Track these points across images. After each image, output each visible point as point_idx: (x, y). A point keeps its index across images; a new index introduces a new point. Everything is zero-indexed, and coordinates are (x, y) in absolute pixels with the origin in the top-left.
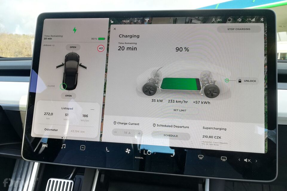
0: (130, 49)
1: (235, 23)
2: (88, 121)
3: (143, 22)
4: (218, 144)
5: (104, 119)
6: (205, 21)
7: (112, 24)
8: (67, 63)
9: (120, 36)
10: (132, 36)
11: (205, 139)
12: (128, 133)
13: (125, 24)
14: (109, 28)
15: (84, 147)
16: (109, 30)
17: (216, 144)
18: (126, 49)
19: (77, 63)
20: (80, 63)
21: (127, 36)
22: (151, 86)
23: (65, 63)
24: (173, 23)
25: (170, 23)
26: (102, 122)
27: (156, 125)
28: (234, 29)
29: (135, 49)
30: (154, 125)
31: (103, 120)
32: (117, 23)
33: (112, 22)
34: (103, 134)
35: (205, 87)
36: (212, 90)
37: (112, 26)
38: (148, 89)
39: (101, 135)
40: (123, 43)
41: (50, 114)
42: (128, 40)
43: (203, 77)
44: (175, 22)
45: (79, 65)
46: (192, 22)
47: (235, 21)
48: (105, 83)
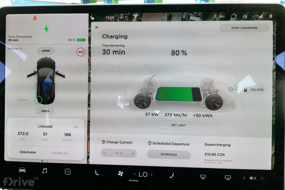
0: (117, 52)
1: (240, 20)
2: (72, 140)
3: (131, 19)
4: (221, 162)
5: (90, 137)
6: (205, 18)
7: (93, 21)
8: (40, 70)
9: (104, 36)
10: (118, 36)
11: (208, 157)
12: (119, 153)
13: (109, 21)
14: (90, 27)
15: (69, 171)
16: (90, 29)
17: (219, 162)
18: (111, 52)
19: (53, 70)
20: (56, 71)
21: (112, 37)
22: (143, 97)
23: (38, 71)
24: (168, 21)
25: (164, 20)
26: (88, 141)
27: (152, 143)
28: (238, 28)
29: (123, 52)
31: (89, 139)
32: (98, 20)
33: (93, 19)
34: (90, 155)
35: (207, 97)
36: (214, 101)
37: (92, 23)
38: (141, 101)
39: (88, 157)
40: (108, 46)
41: (25, 134)
42: (114, 41)
43: (204, 85)
44: (170, 19)
45: (56, 73)
46: (190, 19)
47: (240, 18)
48: (89, 95)
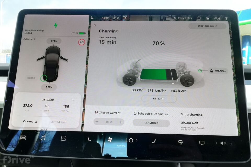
0: (110, 42)
1: (204, 20)
2: (69, 111)
3: (121, 19)
4: (195, 129)
5: (85, 109)
7: (92, 20)
8: (48, 55)
9: (100, 31)
10: (111, 31)
11: (184, 125)
12: (110, 122)
13: (105, 20)
14: (90, 24)
15: (65, 137)
16: (89, 26)
17: (194, 129)
18: (106, 43)
19: (58, 56)
20: (61, 56)
21: (106, 31)
22: (131, 77)
23: (46, 56)
24: (149, 21)
25: (147, 20)
26: (83, 112)
27: (137, 113)
28: (203, 26)
29: (115, 43)
30: (135, 113)
31: (84, 110)
32: (97, 19)
33: (92, 18)
34: (84, 123)
35: (181, 76)
36: (187, 80)
37: (92, 22)
38: (128, 79)
39: (83, 125)
40: (103, 38)
41: (30, 106)
42: (108, 35)
43: (178, 68)
44: (151, 19)
45: (60, 58)
46: (167, 19)
48: (86, 74)
